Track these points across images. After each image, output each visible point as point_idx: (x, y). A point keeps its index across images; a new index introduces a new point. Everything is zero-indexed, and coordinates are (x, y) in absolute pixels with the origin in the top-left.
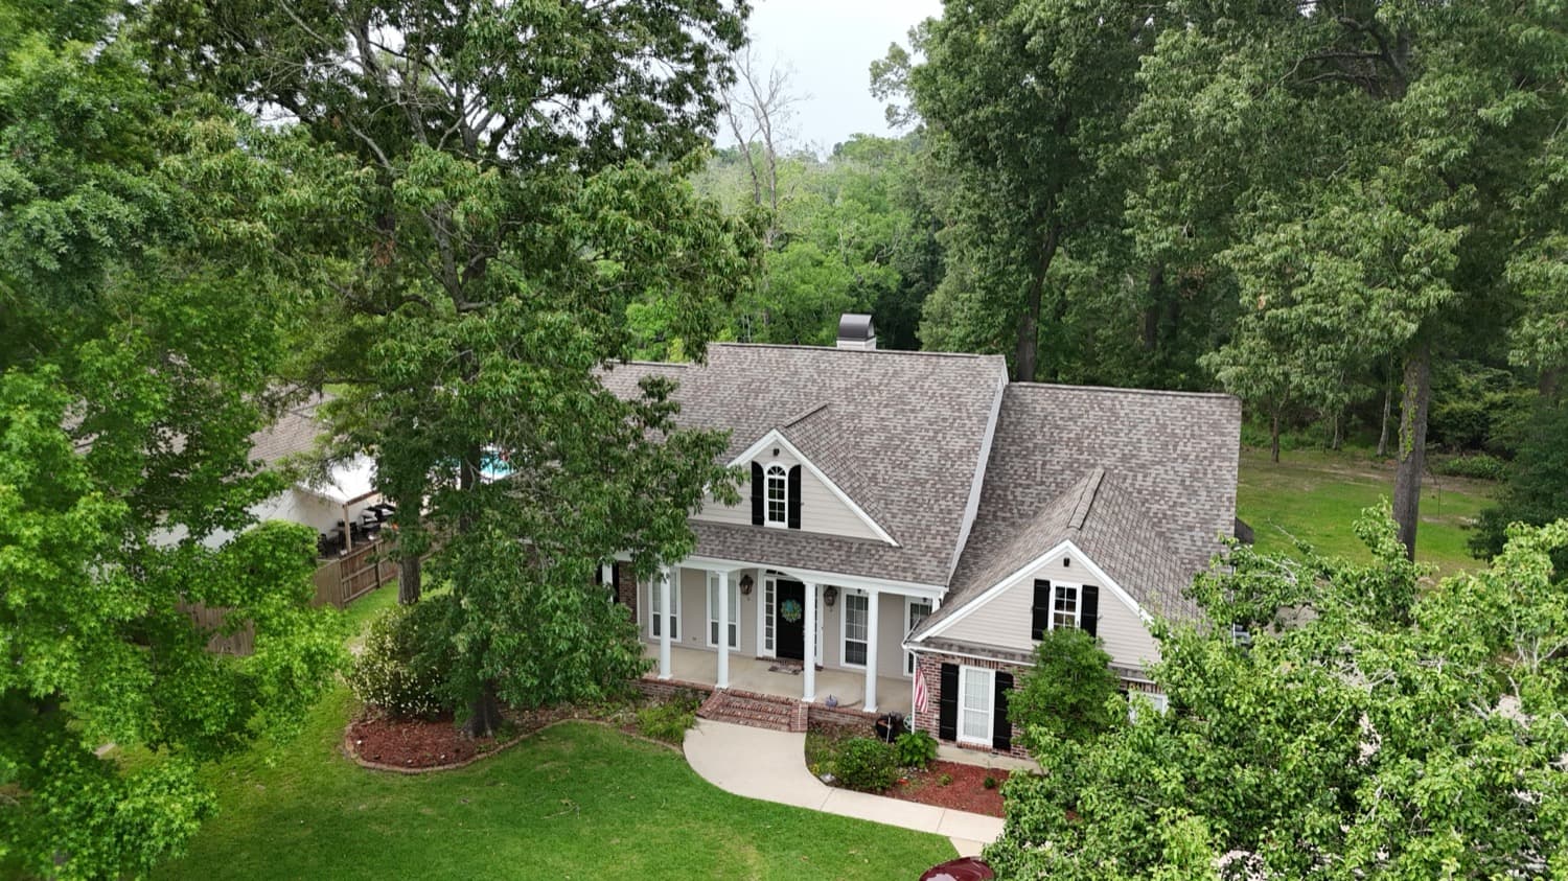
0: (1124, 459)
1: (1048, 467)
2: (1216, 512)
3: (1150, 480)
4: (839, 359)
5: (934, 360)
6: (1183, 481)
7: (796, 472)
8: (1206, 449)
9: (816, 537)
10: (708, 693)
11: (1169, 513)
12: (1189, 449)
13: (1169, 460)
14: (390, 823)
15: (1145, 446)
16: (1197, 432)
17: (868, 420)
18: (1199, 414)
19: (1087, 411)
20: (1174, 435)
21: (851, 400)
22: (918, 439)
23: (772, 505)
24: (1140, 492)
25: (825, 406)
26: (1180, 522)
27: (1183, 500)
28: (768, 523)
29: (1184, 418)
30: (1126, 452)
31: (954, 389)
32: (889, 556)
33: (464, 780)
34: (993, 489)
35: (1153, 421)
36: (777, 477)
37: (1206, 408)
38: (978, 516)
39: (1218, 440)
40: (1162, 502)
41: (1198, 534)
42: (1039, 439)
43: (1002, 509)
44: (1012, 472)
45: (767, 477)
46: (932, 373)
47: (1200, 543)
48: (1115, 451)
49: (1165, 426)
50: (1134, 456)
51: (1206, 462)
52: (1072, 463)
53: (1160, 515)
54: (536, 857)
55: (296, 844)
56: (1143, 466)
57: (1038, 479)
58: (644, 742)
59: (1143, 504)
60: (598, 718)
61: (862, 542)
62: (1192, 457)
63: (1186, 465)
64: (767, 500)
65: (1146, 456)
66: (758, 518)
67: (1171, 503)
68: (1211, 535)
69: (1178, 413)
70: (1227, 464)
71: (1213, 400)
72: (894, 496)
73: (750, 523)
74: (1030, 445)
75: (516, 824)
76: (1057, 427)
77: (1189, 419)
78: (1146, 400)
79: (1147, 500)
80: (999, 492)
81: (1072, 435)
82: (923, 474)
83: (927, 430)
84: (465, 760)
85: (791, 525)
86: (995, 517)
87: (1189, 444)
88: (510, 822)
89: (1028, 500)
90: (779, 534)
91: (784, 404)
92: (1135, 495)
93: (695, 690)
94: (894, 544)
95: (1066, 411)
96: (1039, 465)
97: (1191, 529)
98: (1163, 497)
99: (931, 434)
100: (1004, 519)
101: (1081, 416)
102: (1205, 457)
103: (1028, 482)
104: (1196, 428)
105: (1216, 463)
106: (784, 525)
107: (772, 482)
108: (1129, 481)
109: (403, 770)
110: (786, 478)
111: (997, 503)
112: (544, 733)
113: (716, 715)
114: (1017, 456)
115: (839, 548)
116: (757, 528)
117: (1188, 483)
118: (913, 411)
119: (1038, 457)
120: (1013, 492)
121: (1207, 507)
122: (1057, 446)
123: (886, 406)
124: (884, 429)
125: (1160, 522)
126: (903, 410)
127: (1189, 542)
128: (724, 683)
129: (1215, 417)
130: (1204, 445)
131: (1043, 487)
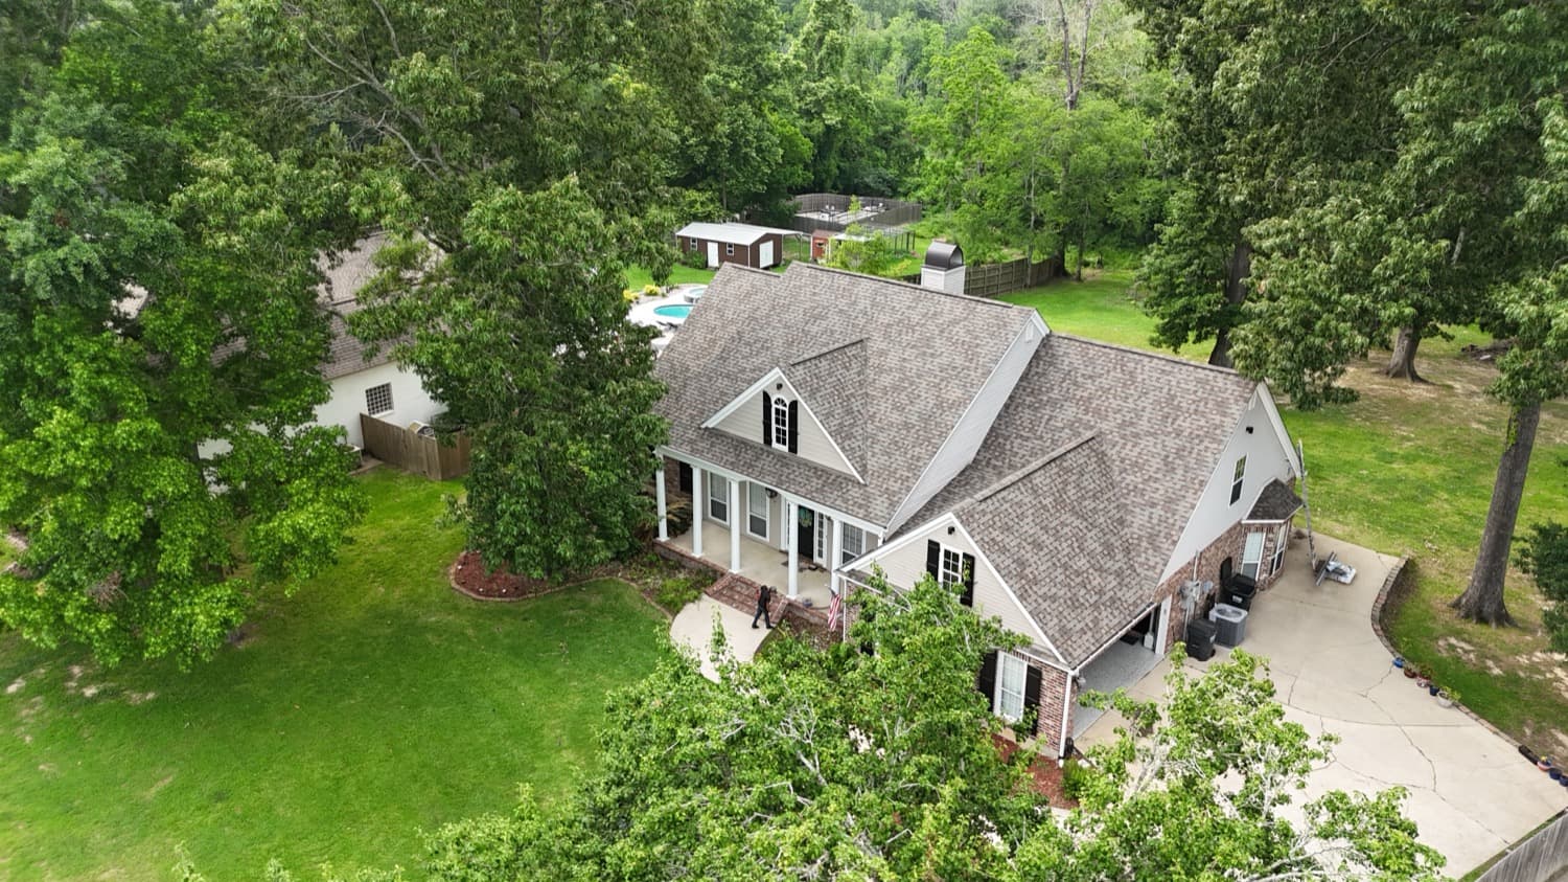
0: (1123, 425)
1: (1052, 422)
2: (1183, 493)
3: (1137, 450)
4: (895, 293)
5: (973, 304)
6: (1167, 457)
7: (794, 405)
8: (1202, 427)
9: (807, 464)
10: (722, 575)
11: (1141, 486)
12: (1187, 424)
13: (1163, 432)
14: (440, 636)
15: (1146, 415)
16: (1201, 408)
17: (892, 360)
18: (1212, 390)
19: (1108, 371)
20: (1179, 408)
21: (887, 336)
22: (924, 385)
23: (778, 430)
24: (1122, 461)
25: (862, 341)
26: (1146, 498)
27: (1159, 476)
28: (775, 445)
29: (1196, 392)
30: (1127, 419)
31: (976, 338)
32: (855, 492)
33: (508, 612)
34: (997, 437)
35: (1165, 391)
36: (780, 407)
37: (1220, 384)
38: (975, 461)
39: (1218, 419)
40: (1138, 474)
41: (1158, 511)
42: (1055, 394)
43: (996, 458)
44: (1019, 422)
45: (774, 406)
46: (965, 319)
47: (1155, 521)
48: (1118, 416)
49: (1173, 397)
50: (1132, 423)
51: (1197, 441)
52: (1073, 423)
53: (1131, 487)
54: (514, 684)
55: (375, 638)
56: (1136, 435)
57: (1039, 433)
58: (653, 607)
59: (1121, 473)
60: (633, 580)
61: (839, 475)
62: (1186, 434)
63: (1177, 441)
64: (774, 426)
65: (1144, 425)
66: (768, 441)
67: (1146, 477)
68: (1169, 515)
69: (1191, 387)
70: (1215, 446)
71: (1231, 377)
72: (881, 436)
73: (762, 442)
74: (1045, 398)
75: (518, 655)
76: (1075, 383)
77: (1199, 394)
78: (1168, 368)
79: (1126, 470)
80: (1001, 440)
81: (1085, 394)
82: (914, 419)
83: (935, 377)
84: (519, 596)
85: (790, 450)
86: (988, 463)
87: (1189, 420)
88: (515, 652)
89: (1022, 452)
90: (781, 456)
91: (832, 332)
92: (1117, 463)
93: (715, 572)
94: (862, 481)
95: (1090, 368)
96: (1044, 421)
97: (1153, 505)
98: (1141, 469)
99: (937, 381)
100: (995, 467)
101: (1101, 376)
102: (1198, 436)
103: (1029, 435)
104: (1202, 404)
105: (1206, 443)
106: (785, 449)
107: (777, 410)
108: (1117, 448)
109: (474, 595)
110: (787, 410)
111: (995, 450)
112: (586, 585)
113: (718, 595)
114: (1029, 407)
115: (819, 477)
116: (766, 448)
117: (1170, 459)
118: (932, 355)
119: (1047, 411)
120: (1012, 442)
121: (1178, 487)
122: (1068, 403)
123: (913, 347)
124: (901, 369)
125: (1128, 494)
126: (924, 353)
127: (1146, 518)
128: (735, 570)
129: (1225, 396)
130: (1202, 423)
131: (1039, 442)
